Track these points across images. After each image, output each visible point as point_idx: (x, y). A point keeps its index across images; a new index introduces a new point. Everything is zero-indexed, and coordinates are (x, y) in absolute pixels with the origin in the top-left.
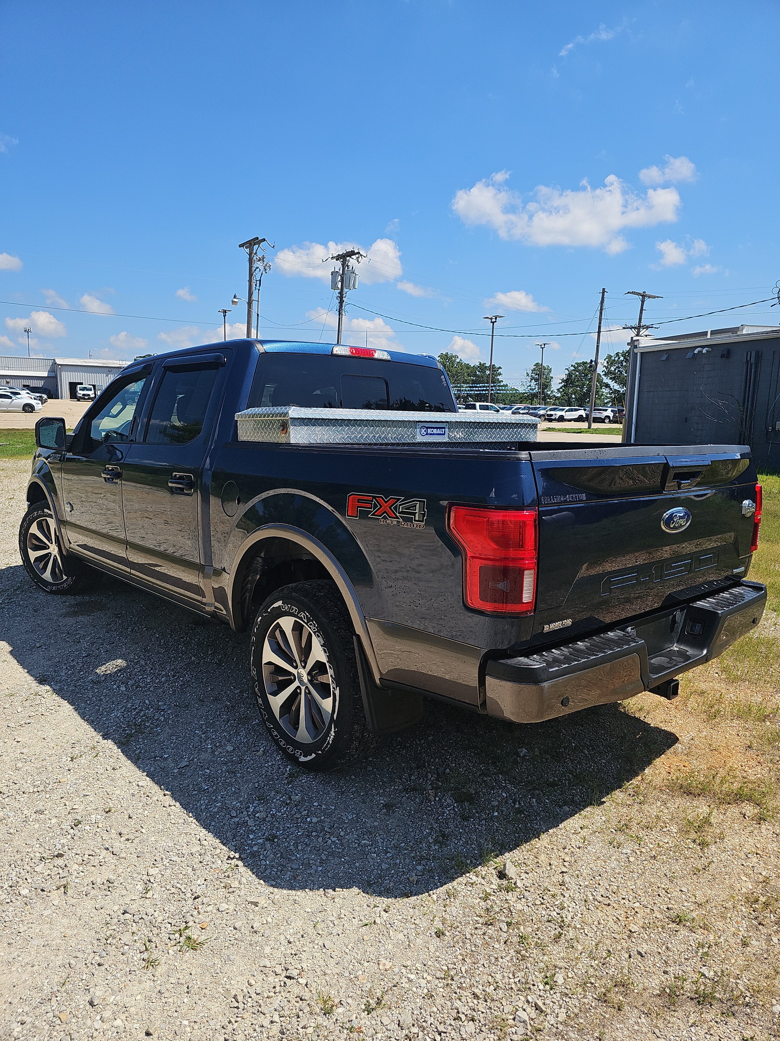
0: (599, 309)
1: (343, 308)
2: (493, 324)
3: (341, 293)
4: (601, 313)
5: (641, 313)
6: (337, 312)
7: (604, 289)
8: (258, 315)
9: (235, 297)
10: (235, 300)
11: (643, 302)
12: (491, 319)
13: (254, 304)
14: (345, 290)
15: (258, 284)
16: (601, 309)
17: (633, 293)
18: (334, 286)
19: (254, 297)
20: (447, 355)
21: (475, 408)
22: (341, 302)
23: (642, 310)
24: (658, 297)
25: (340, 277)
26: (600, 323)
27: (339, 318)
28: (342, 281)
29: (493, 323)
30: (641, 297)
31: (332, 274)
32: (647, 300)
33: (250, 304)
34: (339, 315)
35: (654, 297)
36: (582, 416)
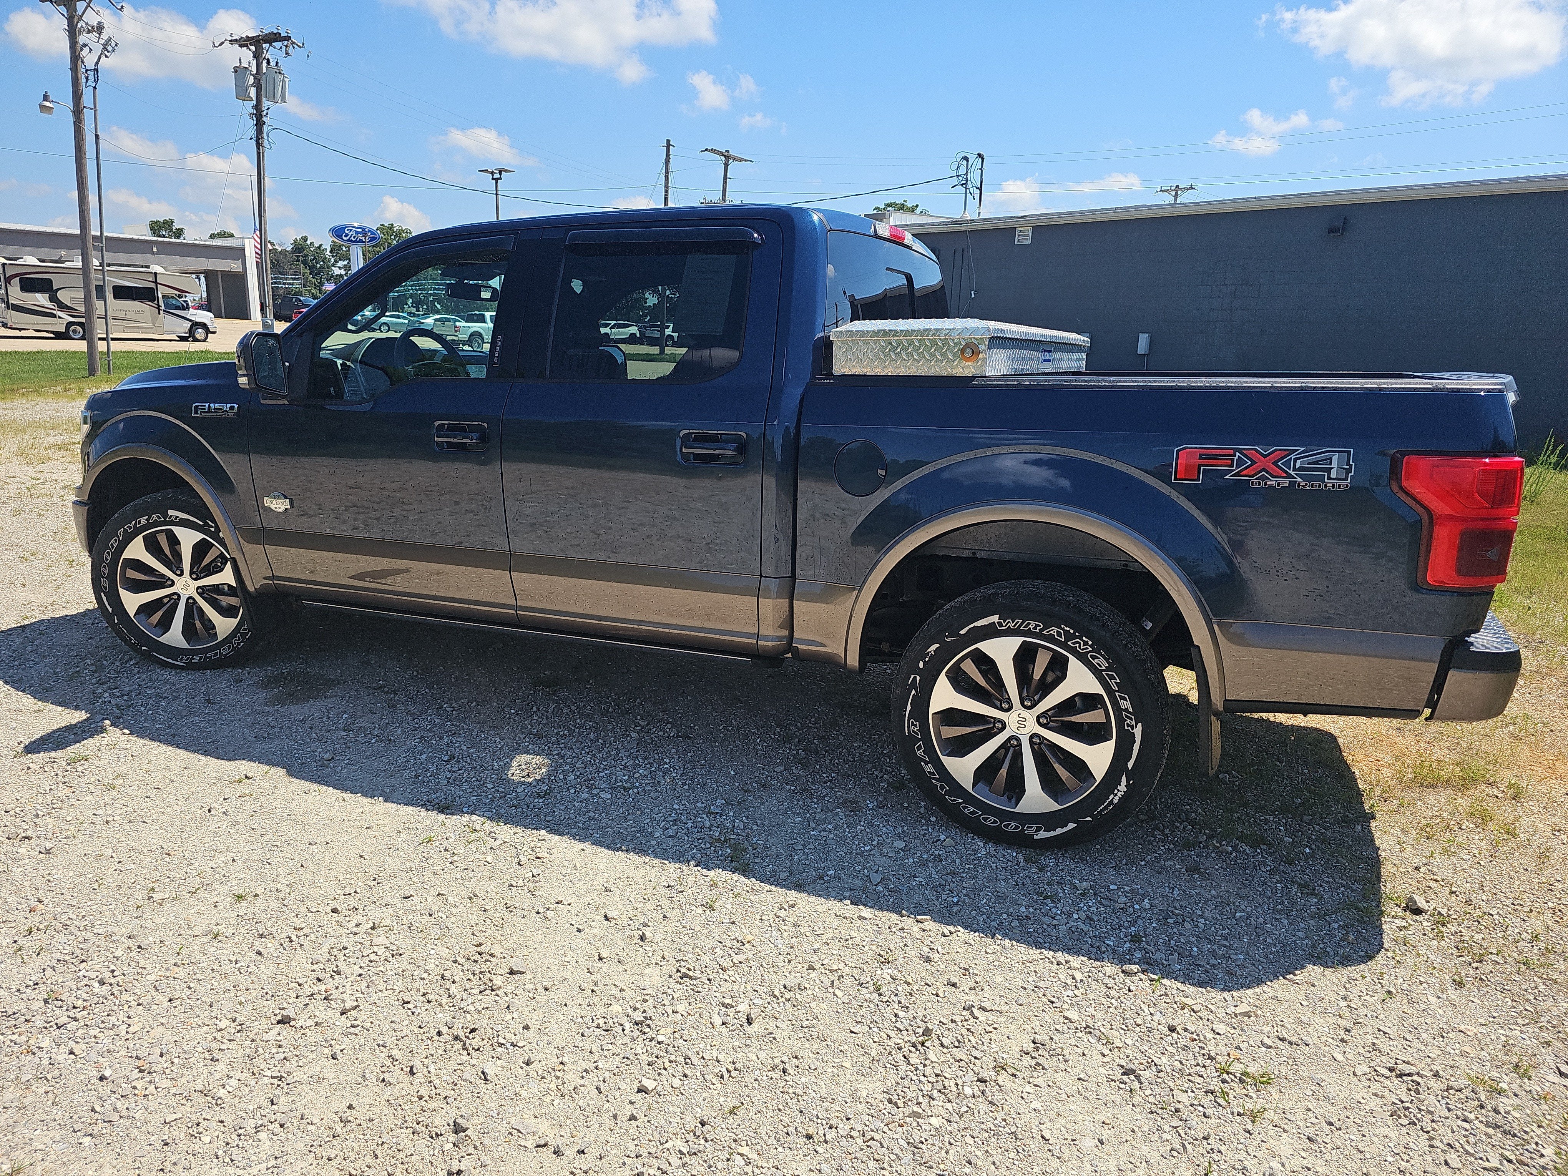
0: (664, 171)
1: (265, 135)
2: (497, 183)
3: (258, 106)
4: (667, 178)
5: (725, 182)
6: (253, 142)
7: (668, 141)
8: (97, 136)
9: (46, 98)
10: (47, 104)
11: (726, 166)
12: (492, 173)
13: (88, 115)
14: (266, 103)
15: (91, 78)
16: (667, 172)
17: (713, 151)
18: (242, 94)
19: (87, 100)
20: (391, 226)
21: (484, 321)
22: (260, 125)
23: (725, 178)
24: (745, 160)
25: (252, 77)
26: (666, 192)
27: (258, 153)
28: (258, 86)
29: (497, 180)
30: (723, 159)
31: (236, 71)
32: (732, 165)
33: (78, 112)
34: (258, 148)
35: (741, 160)
36: (635, 334)
